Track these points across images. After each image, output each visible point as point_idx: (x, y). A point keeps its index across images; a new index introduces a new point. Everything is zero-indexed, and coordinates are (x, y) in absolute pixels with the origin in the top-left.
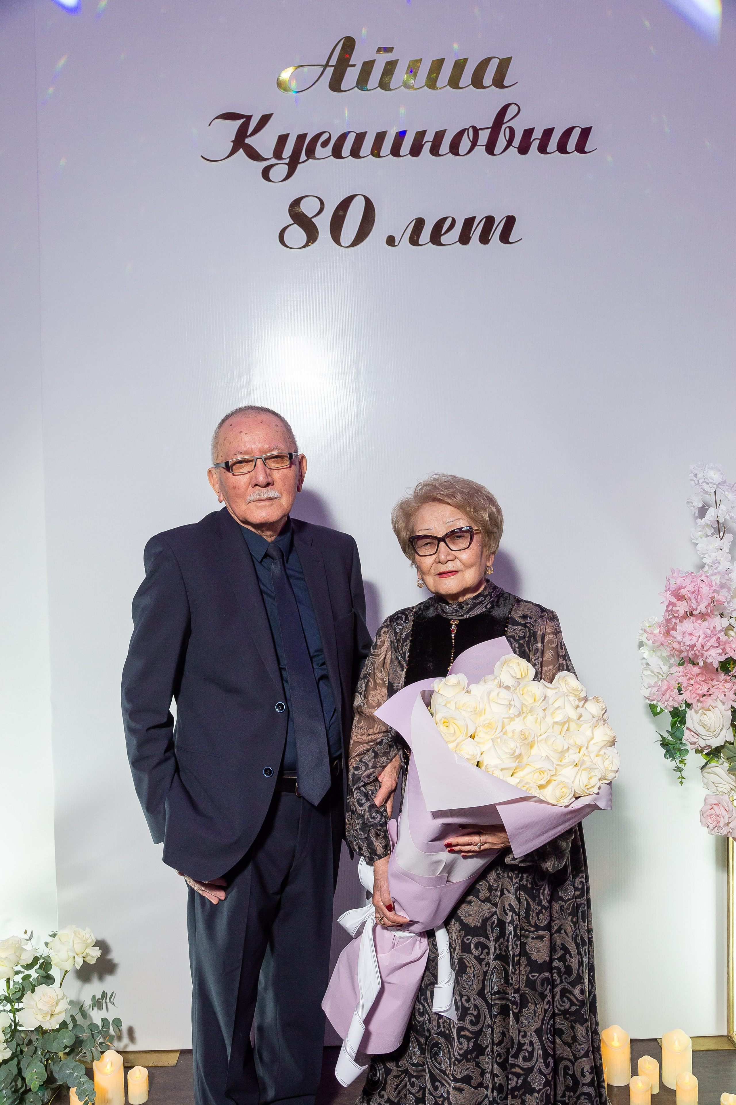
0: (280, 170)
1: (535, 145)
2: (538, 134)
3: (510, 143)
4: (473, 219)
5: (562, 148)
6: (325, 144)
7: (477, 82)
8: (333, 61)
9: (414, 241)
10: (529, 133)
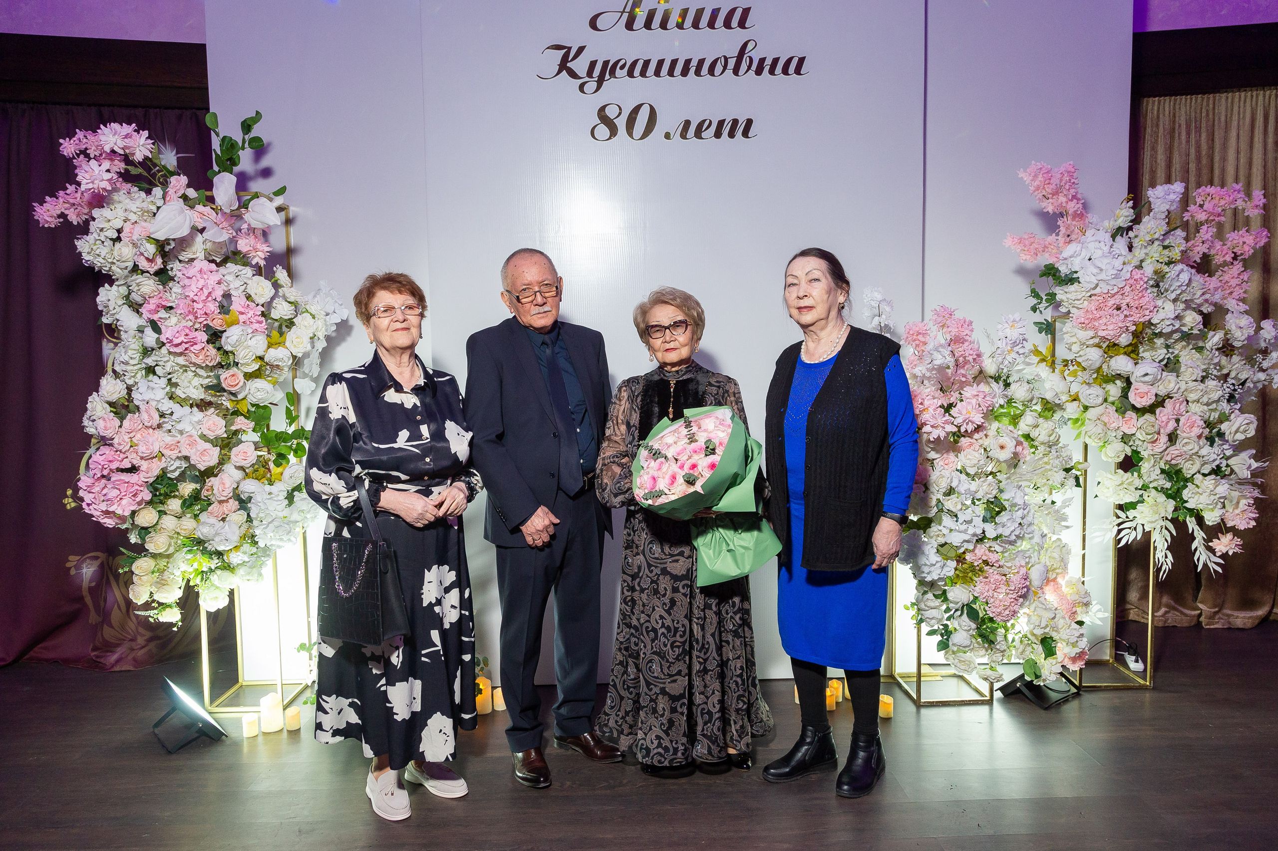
0: (591, 86)
1: (767, 69)
2: (768, 62)
3: (749, 68)
4: (724, 121)
5: (785, 71)
6: (622, 68)
7: (727, 24)
8: (628, 9)
9: (683, 136)
10: (762, 61)
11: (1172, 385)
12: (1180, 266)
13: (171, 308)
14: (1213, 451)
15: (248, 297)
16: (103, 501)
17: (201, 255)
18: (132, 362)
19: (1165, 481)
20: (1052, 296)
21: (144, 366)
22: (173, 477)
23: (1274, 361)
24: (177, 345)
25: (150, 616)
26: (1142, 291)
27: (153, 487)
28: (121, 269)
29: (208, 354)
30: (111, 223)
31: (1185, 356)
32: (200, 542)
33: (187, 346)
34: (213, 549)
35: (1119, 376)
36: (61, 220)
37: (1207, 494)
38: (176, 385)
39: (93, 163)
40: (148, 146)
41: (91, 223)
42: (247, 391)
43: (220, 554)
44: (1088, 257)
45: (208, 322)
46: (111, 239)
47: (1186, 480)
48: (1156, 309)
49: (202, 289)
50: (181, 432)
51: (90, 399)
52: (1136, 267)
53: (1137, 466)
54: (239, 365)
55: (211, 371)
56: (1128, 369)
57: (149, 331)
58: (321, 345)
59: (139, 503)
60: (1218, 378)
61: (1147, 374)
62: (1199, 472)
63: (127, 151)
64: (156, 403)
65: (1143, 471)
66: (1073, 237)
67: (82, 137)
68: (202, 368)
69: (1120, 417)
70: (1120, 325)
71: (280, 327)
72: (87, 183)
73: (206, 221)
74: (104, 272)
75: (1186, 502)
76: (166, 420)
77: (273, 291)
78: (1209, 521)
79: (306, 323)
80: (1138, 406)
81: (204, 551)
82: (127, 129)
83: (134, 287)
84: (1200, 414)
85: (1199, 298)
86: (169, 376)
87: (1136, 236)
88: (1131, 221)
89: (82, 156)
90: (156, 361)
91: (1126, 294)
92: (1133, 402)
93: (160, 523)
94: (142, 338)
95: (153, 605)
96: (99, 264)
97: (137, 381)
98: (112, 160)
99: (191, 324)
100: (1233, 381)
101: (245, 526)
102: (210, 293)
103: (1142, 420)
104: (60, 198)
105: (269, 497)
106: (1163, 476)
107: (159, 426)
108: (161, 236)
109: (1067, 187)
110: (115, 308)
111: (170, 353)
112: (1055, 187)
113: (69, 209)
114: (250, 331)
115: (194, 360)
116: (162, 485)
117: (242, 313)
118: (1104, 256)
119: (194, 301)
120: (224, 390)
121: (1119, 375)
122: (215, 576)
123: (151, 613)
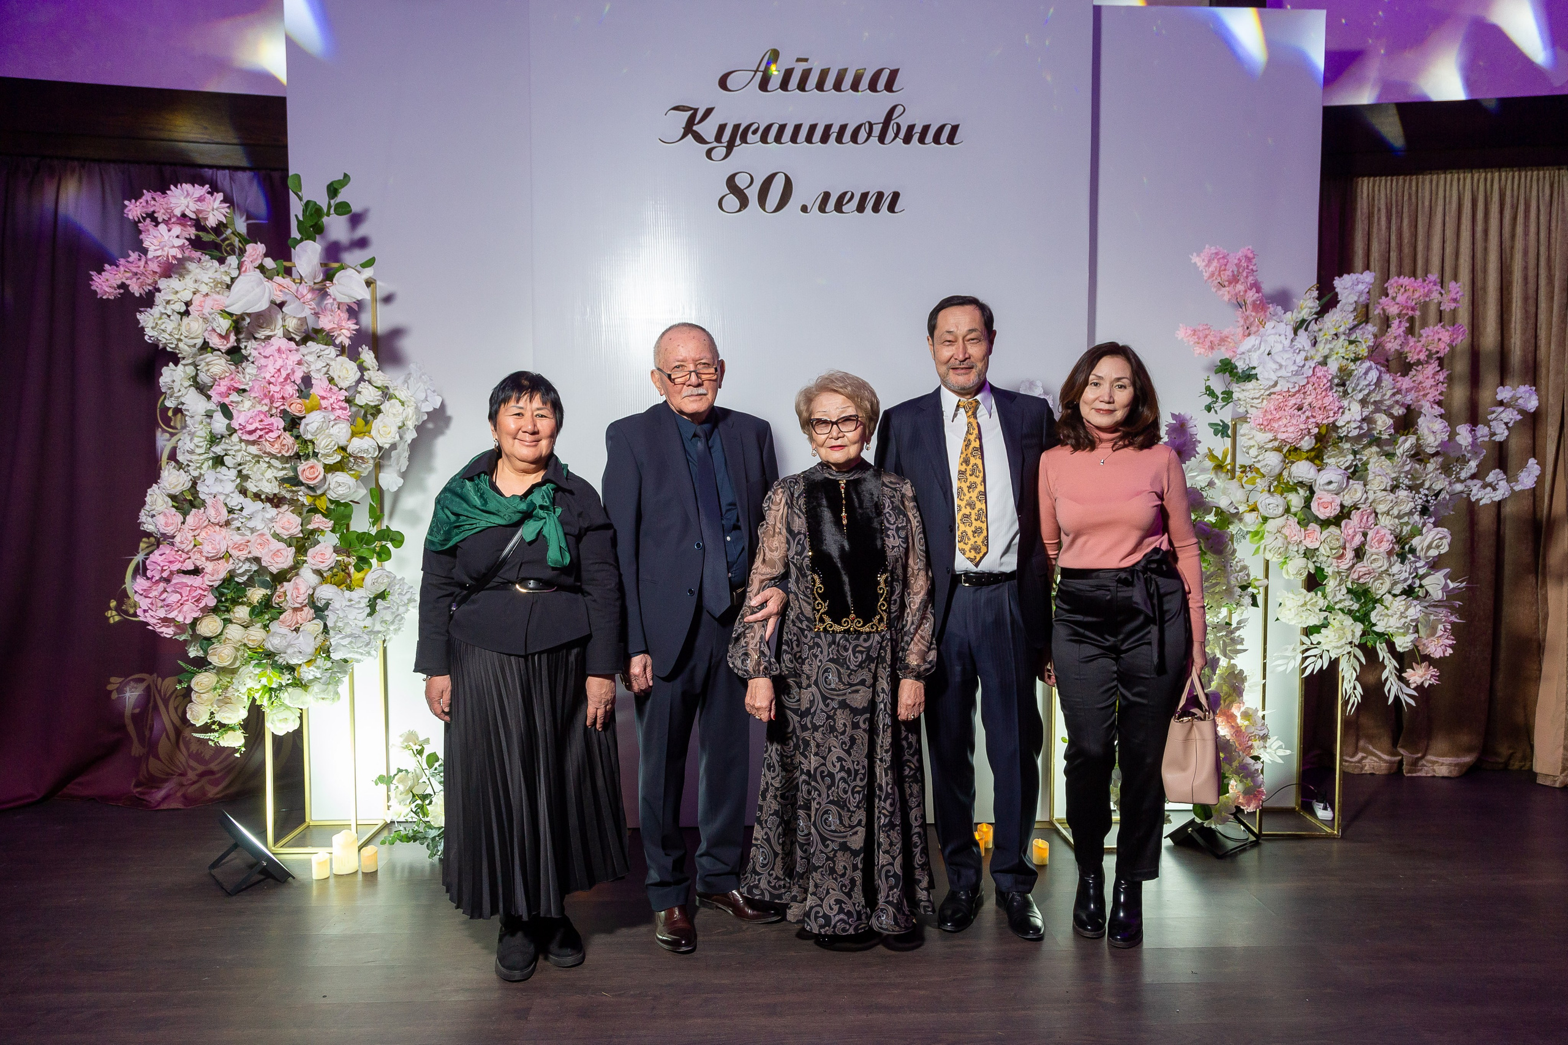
0: (721, 151)
1: (916, 137)
2: (918, 129)
3: (897, 135)
4: (867, 193)
5: (937, 140)
6: (755, 132)
7: (873, 87)
8: (762, 68)
9: (822, 209)
10: (911, 128)
11: (1359, 494)
12: (1367, 364)
13: (244, 391)
14: (1404, 569)
15: (331, 380)
16: (162, 607)
17: (279, 332)
18: (198, 451)
19: (1352, 602)
20: (1228, 396)
21: (211, 455)
22: (241, 581)
23: (1473, 471)
24: (251, 433)
25: (210, 739)
26: (1326, 390)
27: (217, 591)
28: (189, 346)
29: (285, 442)
30: (178, 296)
31: (1375, 463)
32: (269, 655)
33: (261, 433)
34: (285, 663)
35: (1301, 484)
36: (122, 291)
37: (1397, 616)
38: (246, 478)
39: (162, 227)
40: (223, 211)
41: (157, 294)
42: (326, 486)
43: (291, 669)
44: (1267, 352)
45: (286, 407)
46: (179, 313)
47: (1376, 601)
48: (1341, 410)
49: (279, 370)
50: (253, 530)
51: (149, 491)
52: (1320, 363)
53: (1322, 585)
54: (319, 455)
55: (287, 462)
56: (1310, 476)
57: (219, 417)
58: (411, 435)
59: (202, 610)
60: (1410, 488)
61: (1330, 483)
62: (1390, 593)
63: (200, 216)
64: (224, 497)
65: (1328, 589)
66: (1253, 329)
67: (149, 199)
68: (277, 458)
69: (1303, 529)
70: (1303, 426)
71: (365, 416)
72: (156, 250)
73: (286, 294)
74: (168, 349)
75: (1375, 625)
76: (235, 516)
77: (359, 374)
78: (1400, 646)
79: (394, 411)
80: (1322, 517)
81: (275, 666)
82: (199, 191)
83: (202, 366)
84: (1390, 527)
85: (1389, 399)
86: (240, 468)
87: (1320, 330)
88: (1316, 313)
89: (148, 220)
90: (226, 450)
91: (1308, 393)
92: (1317, 513)
93: (224, 633)
94: (209, 424)
95: (213, 727)
96: (164, 341)
97: (202, 472)
98: (183, 225)
99: (266, 408)
100: (1426, 492)
101: (321, 637)
102: (288, 375)
103: (1325, 533)
104: (121, 267)
105: (348, 603)
106: (1350, 596)
107: (228, 523)
108: (236, 310)
109: (1245, 274)
110: (180, 391)
111: (241, 440)
112: (1231, 274)
113: (131, 279)
114: (333, 418)
115: (268, 450)
116: (228, 589)
117: (323, 398)
118: (1284, 350)
119: (270, 383)
120: (302, 484)
121: (1301, 482)
122: (286, 694)
123: (212, 736)
